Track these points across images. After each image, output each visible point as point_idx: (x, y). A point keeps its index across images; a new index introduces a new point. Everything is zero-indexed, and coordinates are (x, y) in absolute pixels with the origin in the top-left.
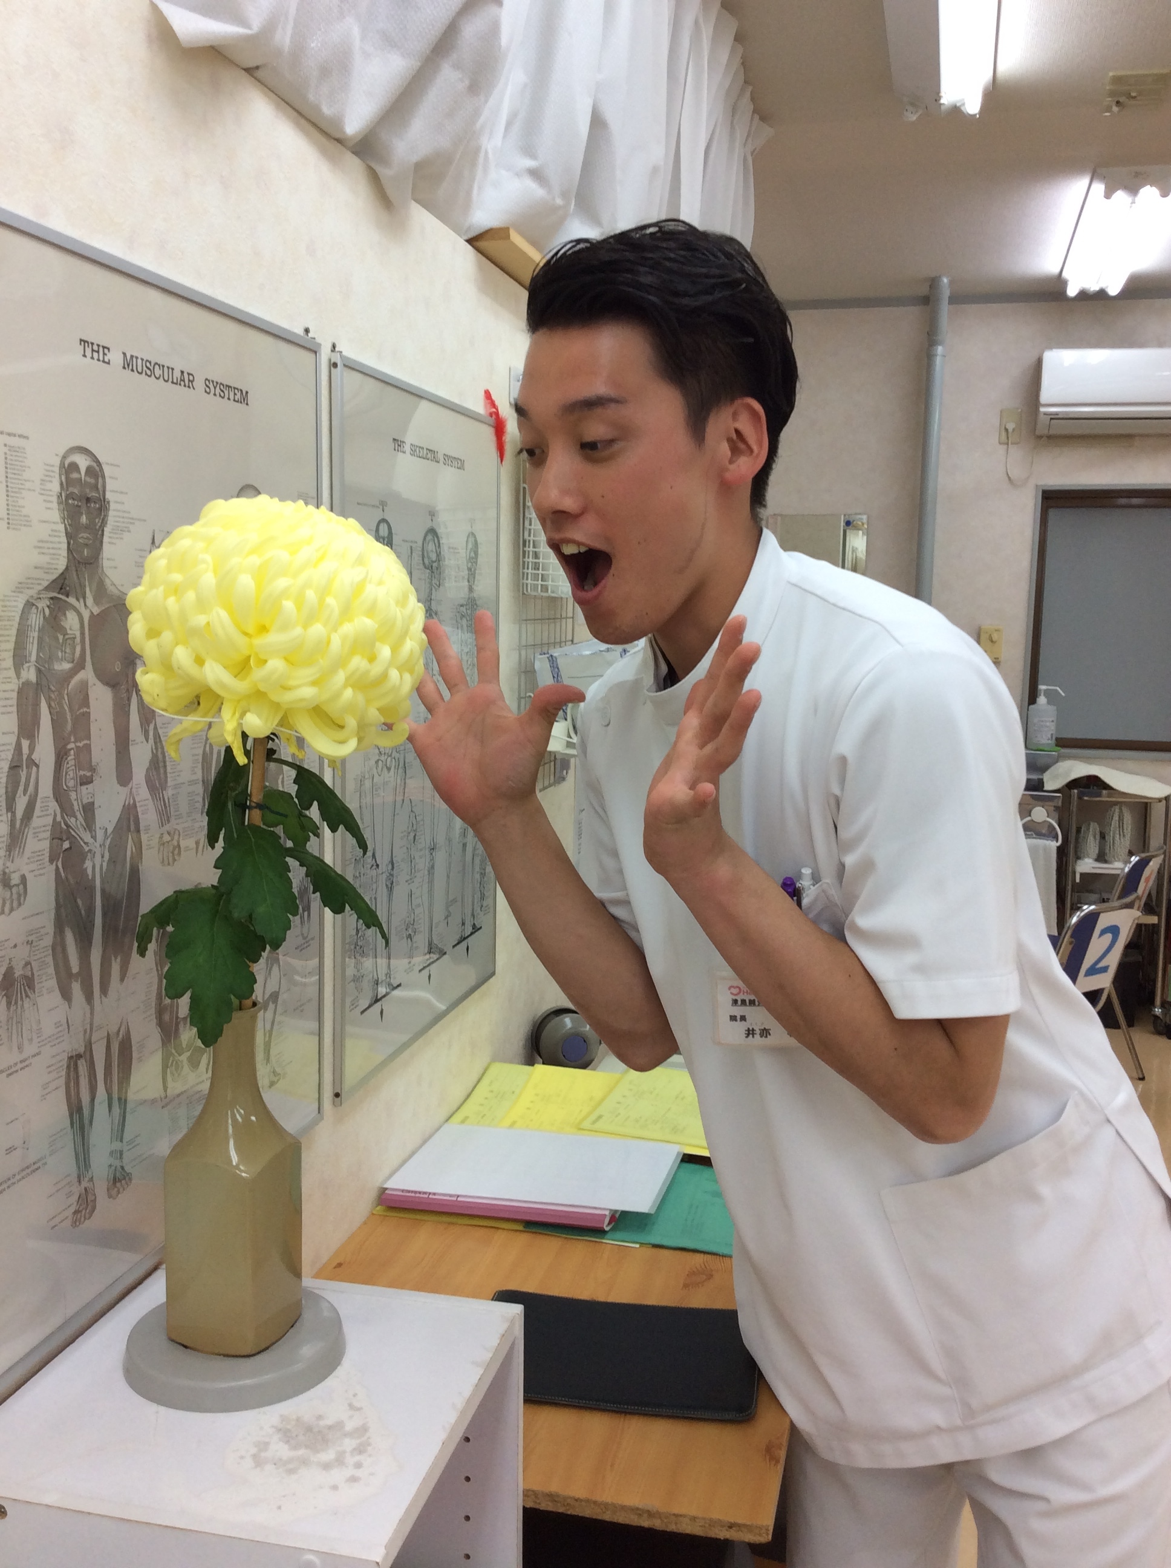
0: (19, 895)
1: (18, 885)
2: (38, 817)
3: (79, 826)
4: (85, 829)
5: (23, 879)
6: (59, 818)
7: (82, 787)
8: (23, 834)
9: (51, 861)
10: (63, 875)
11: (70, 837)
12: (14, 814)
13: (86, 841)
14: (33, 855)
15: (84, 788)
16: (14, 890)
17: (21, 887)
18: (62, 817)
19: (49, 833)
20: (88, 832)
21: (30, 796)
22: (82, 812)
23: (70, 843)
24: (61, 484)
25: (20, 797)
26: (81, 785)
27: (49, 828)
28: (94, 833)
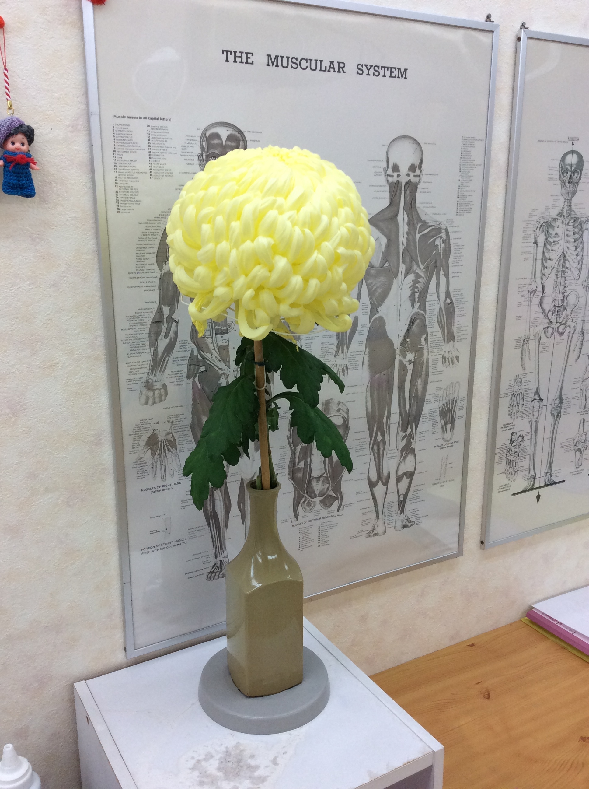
0: (161, 396)
1: (160, 390)
2: (176, 352)
3: (215, 359)
4: (220, 361)
5: (164, 386)
6: (196, 353)
7: (217, 336)
8: (164, 361)
9: (189, 377)
10: (199, 386)
11: (205, 364)
12: (156, 349)
13: (220, 368)
14: (172, 373)
15: (219, 337)
16: (157, 392)
17: (162, 391)
18: (199, 352)
19: (186, 362)
20: (222, 362)
21: (171, 339)
22: (217, 350)
23: (205, 368)
24: (202, 148)
25: (162, 339)
26: (216, 334)
27: (188, 359)
28: (227, 363)
